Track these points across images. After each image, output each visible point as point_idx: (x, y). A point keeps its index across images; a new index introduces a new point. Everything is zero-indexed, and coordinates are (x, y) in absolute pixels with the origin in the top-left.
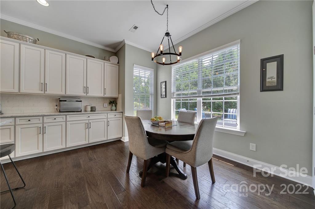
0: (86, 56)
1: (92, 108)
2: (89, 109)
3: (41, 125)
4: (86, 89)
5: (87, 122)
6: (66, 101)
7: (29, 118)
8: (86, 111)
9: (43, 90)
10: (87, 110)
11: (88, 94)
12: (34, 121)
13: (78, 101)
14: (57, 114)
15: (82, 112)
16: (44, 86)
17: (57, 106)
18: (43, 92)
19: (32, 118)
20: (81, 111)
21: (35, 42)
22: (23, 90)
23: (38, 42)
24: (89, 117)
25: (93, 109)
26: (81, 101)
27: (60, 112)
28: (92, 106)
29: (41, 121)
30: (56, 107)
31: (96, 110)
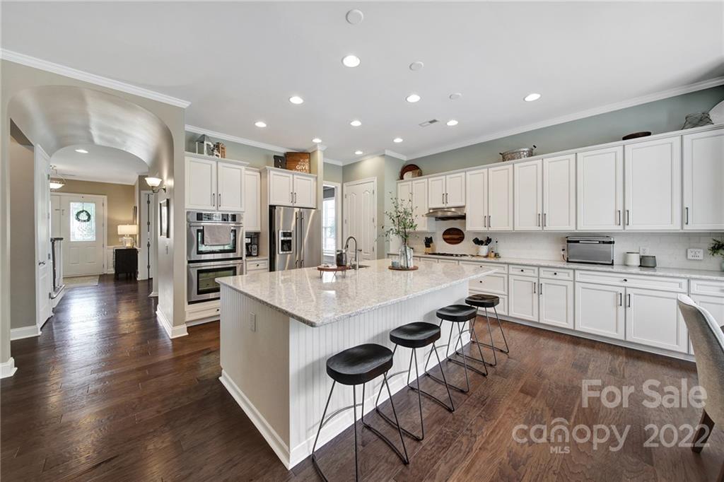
0: (625, 138)
1: (642, 259)
2: (635, 260)
3: (535, 280)
4: (623, 216)
5: (622, 290)
6: (578, 242)
7: (523, 267)
8: (625, 265)
9: (541, 224)
10: (629, 263)
11: (627, 228)
12: (528, 272)
13: (604, 242)
14: (562, 266)
15: (615, 268)
16: (542, 219)
17: (563, 250)
18: (540, 228)
19: (526, 267)
20: (612, 264)
21: (531, 154)
22: (518, 228)
23: (534, 151)
24: (626, 280)
25: (646, 263)
26: (610, 243)
27: (568, 261)
28: (646, 255)
29: (536, 275)
30: (562, 253)
31: (657, 266)
